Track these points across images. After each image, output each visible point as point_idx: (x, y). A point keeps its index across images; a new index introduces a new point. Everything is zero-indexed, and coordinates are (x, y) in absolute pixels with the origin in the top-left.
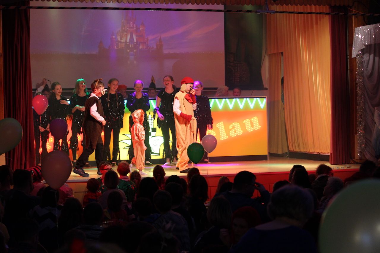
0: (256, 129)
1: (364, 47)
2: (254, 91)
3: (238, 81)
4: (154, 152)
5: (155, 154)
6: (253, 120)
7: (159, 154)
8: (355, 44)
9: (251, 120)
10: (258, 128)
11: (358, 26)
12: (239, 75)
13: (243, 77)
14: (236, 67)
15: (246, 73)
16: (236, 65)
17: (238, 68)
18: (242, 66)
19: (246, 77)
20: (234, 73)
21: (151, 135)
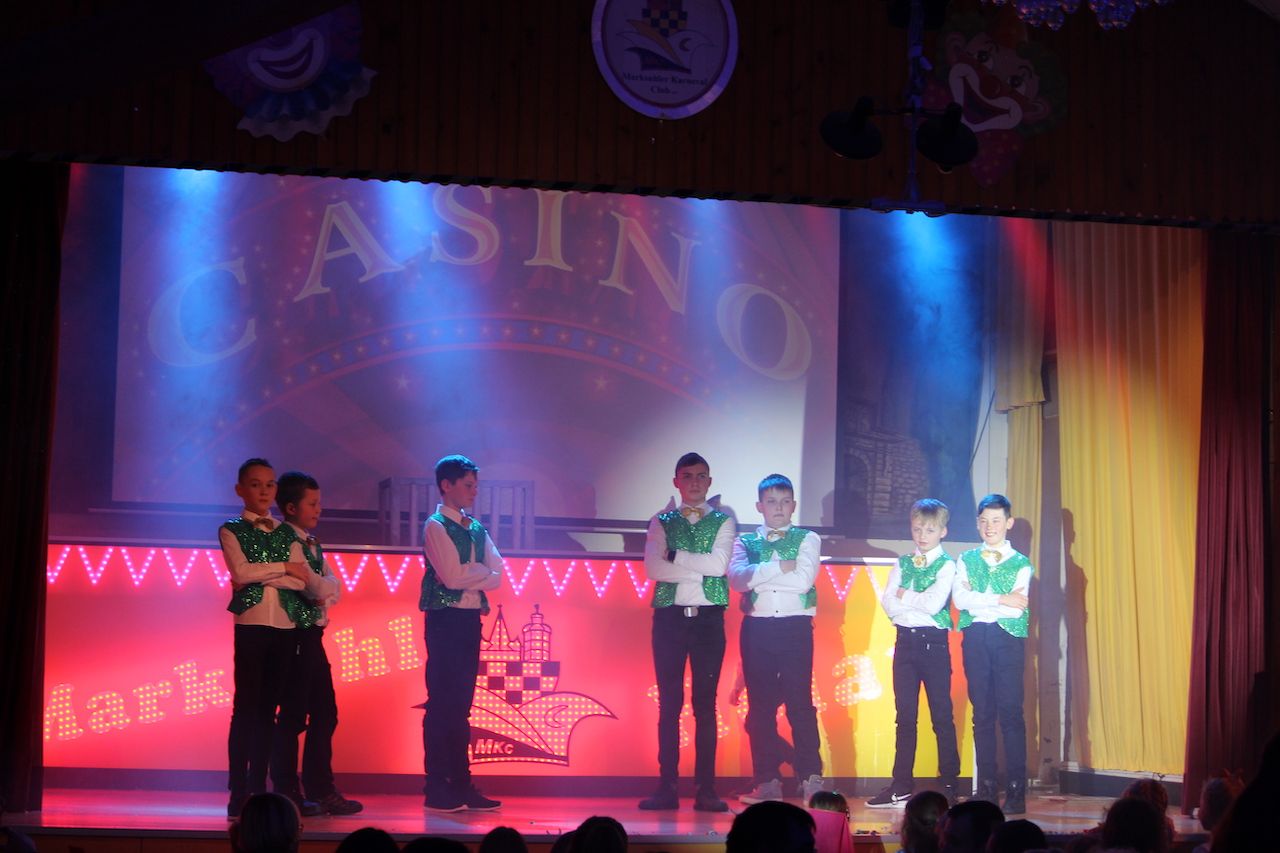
3: (886, 504)
4: (550, 752)
5: (553, 757)
12: (888, 482)
13: (903, 491)
14: (880, 455)
15: (913, 476)
16: (880, 445)
17: (885, 456)
18: (902, 451)
19: (916, 492)
20: (870, 474)
21: (538, 689)
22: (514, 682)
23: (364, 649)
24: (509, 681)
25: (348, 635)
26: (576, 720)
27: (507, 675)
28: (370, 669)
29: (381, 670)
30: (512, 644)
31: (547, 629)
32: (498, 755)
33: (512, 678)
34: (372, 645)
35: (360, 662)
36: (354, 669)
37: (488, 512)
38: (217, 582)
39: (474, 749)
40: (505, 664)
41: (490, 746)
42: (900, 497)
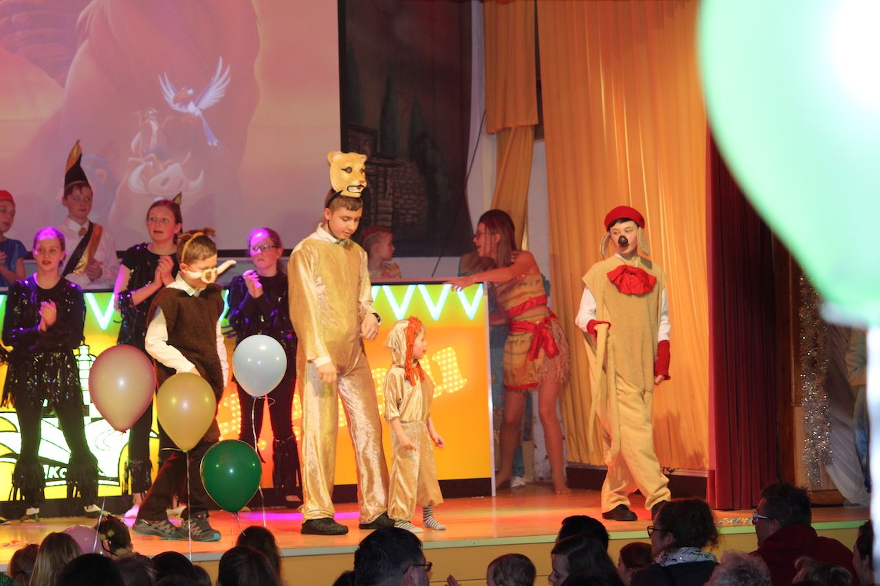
0: (451, 391)
2: (442, 258)
4: (103, 475)
5: (105, 478)
6: (441, 360)
7: (117, 479)
9: (433, 359)
10: (458, 386)
12: (389, 203)
13: (404, 212)
14: (381, 179)
15: (413, 197)
16: (381, 169)
17: (386, 179)
18: (401, 174)
19: (414, 212)
20: (373, 197)
21: (88, 416)
26: (124, 443)
31: (94, 359)
32: (54, 479)
42: (402, 217)
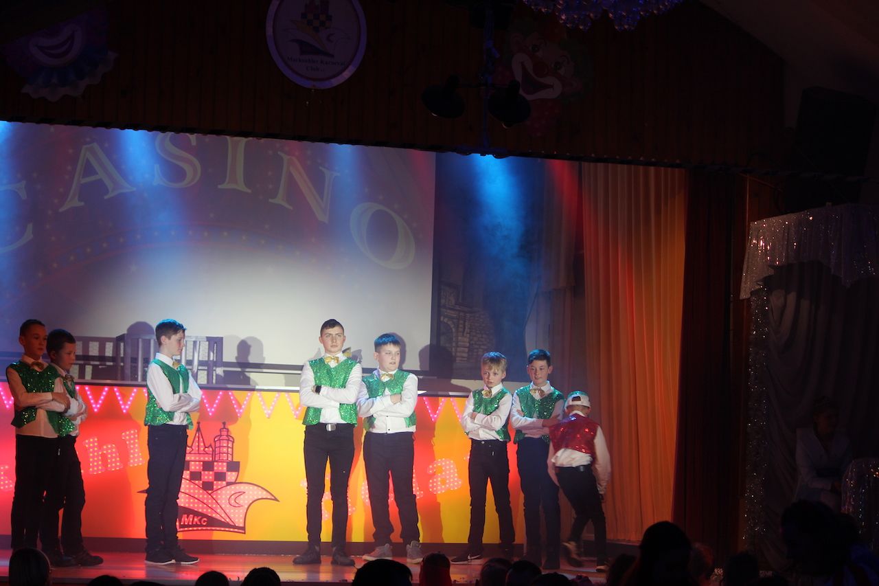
1: (771, 272)
3: (465, 355)
4: (233, 524)
8: (748, 262)
11: (759, 218)
12: (467, 340)
13: (477, 346)
14: (461, 321)
15: (484, 336)
16: (462, 314)
17: (465, 321)
18: (477, 319)
19: (485, 347)
20: (454, 335)
21: (225, 481)
22: (208, 475)
23: (105, 452)
24: (205, 475)
25: (93, 443)
26: (251, 502)
27: (203, 470)
28: (109, 466)
29: (116, 466)
30: (206, 449)
31: (232, 439)
32: (197, 525)
33: (206, 473)
34: (110, 449)
35: (102, 460)
36: (97, 466)
37: (191, 358)
38: (5, 405)
39: (180, 521)
40: (202, 463)
41: (191, 520)
42: (476, 350)
